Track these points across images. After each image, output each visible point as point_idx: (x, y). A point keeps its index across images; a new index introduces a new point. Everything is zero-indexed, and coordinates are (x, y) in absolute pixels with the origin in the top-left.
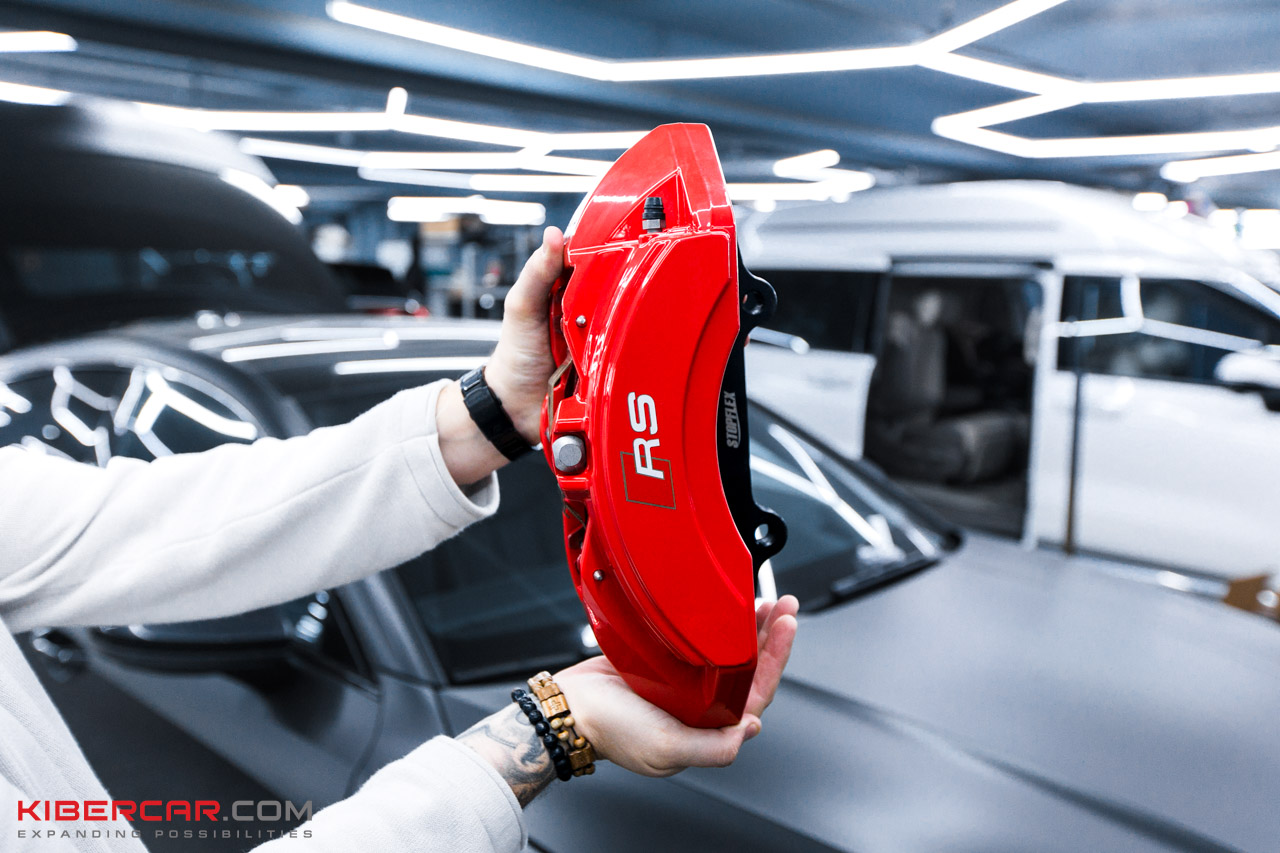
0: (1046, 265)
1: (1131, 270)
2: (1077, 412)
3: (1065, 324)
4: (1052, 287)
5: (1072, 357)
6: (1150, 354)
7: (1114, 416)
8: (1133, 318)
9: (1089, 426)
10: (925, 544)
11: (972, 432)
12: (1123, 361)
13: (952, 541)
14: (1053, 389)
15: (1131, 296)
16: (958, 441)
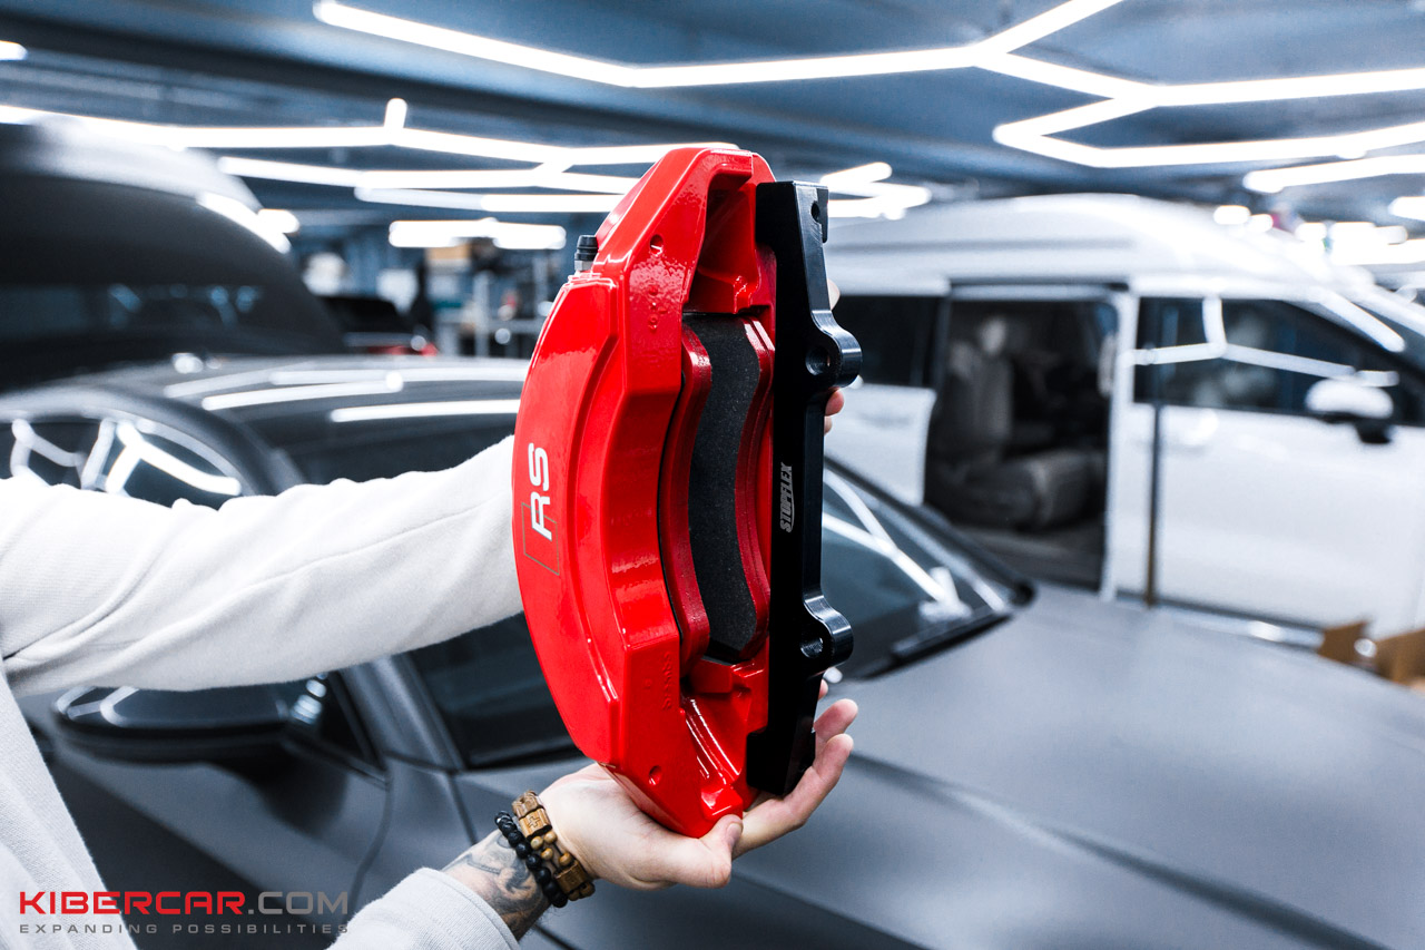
0: (1120, 286)
1: (1212, 290)
2: (1156, 447)
3: (1143, 352)
4: (1127, 308)
5: (1151, 387)
6: (1235, 382)
7: (1197, 451)
8: (1216, 344)
9: (1169, 463)
10: (994, 598)
11: (1042, 472)
12: (1206, 392)
13: (1023, 595)
14: (1130, 423)
15: (1213, 318)
16: (1028, 482)
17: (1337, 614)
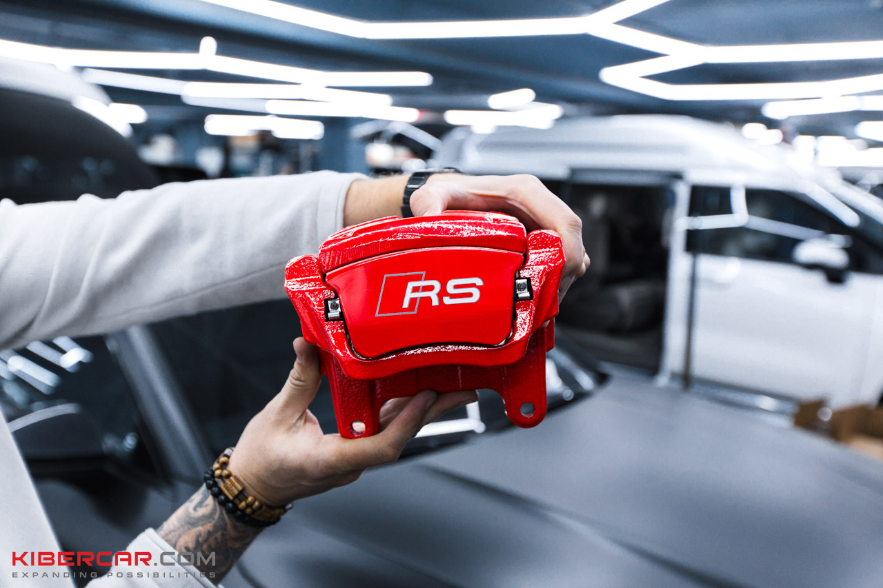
0: (677, 176)
1: (738, 181)
2: (693, 281)
3: (691, 218)
4: (682, 193)
6: (750, 241)
7: (722, 286)
8: (740, 216)
9: (703, 293)
10: (586, 381)
11: (626, 296)
12: (731, 247)
13: (602, 379)
15: (738, 200)
16: (615, 302)
17: (808, 392)
